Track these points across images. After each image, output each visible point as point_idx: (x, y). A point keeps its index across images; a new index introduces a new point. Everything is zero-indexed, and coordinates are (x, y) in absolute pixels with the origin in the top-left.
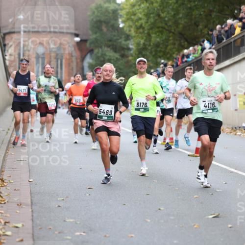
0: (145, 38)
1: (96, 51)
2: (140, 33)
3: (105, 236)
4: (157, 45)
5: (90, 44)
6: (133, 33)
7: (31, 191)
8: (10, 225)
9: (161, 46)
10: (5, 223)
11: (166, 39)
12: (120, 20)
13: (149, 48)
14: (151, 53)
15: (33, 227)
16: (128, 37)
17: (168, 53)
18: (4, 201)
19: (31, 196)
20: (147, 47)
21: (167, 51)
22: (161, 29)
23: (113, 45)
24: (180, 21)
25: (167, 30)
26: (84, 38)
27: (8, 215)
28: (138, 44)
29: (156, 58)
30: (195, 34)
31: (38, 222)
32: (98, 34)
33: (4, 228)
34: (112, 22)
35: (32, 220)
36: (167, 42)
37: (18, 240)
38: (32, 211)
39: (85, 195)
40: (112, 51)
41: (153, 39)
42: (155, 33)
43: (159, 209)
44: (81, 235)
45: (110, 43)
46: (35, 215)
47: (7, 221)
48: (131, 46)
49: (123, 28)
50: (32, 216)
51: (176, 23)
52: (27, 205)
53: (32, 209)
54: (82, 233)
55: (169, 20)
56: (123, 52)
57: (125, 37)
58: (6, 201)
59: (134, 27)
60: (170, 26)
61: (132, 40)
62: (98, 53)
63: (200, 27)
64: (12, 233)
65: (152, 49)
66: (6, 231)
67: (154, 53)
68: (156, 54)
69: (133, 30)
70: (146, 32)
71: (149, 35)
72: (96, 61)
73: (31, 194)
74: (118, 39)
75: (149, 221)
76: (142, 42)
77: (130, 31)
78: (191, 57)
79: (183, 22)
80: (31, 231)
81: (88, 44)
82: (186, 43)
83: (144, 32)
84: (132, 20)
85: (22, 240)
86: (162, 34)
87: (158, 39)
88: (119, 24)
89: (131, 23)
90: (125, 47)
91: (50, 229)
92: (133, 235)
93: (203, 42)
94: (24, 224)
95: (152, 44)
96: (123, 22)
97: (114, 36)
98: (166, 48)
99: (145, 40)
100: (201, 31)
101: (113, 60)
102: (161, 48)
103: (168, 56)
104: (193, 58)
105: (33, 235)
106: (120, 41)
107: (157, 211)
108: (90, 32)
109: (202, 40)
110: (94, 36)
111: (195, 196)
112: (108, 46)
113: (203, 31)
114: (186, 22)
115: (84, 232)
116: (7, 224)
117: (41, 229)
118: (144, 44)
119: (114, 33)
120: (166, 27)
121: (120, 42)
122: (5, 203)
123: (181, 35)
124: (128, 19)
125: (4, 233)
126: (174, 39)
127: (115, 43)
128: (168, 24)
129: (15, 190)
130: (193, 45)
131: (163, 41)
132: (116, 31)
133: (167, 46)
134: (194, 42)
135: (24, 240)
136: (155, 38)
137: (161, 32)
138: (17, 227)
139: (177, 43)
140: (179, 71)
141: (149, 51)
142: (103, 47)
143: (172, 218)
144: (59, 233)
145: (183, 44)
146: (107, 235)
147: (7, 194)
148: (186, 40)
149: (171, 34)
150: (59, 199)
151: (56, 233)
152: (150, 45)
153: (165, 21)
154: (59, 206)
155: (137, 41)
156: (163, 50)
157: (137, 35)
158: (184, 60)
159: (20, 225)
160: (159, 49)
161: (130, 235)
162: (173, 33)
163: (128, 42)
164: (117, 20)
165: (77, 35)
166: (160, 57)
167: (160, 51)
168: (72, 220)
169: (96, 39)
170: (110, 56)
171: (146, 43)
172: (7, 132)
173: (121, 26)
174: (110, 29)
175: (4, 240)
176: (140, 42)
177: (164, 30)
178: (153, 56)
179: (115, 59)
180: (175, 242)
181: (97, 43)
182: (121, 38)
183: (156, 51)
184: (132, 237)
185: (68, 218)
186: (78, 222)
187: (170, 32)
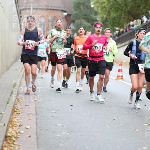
0: (107, 14)
1: (76, 21)
2: (104, 11)
3: (81, 135)
4: (114, 19)
5: (73, 17)
6: (99, 11)
7: (35, 106)
8: (23, 127)
9: (117, 19)
10: (20, 125)
11: (119, 15)
12: (92, 3)
13: (109, 20)
14: (110, 23)
15: (37, 128)
16: (96, 13)
17: (121, 23)
18: (19, 112)
19: (36, 109)
20: (108, 19)
21: (120, 22)
22: (116, 9)
23: (87, 18)
24: (128, 4)
25: (120, 9)
26: (70, 13)
27: (22, 121)
28: (102, 18)
29: (113, 27)
30: (138, 12)
31: (40, 125)
32: (78, 11)
33: (19, 129)
34: (87, 4)
35: (36, 124)
36: (120, 17)
37: (27, 136)
38: (36, 118)
39: (69, 109)
40: (86, 22)
41: (112, 15)
42: (113, 11)
43: (114, 119)
44: (66, 134)
45: (85, 17)
46: (38, 121)
47: (21, 124)
48: (98, 19)
49: (93, 8)
50: (36, 121)
51: (126, 5)
52: (33, 115)
53: (36, 117)
54: (67, 133)
55: (122, 3)
56: (93, 22)
57: (94, 13)
58: (20, 112)
59: (100, 7)
60: (122, 7)
61: (99, 15)
62: (78, 22)
63: (141, 8)
64: (24, 132)
65: (111, 21)
66: (21, 130)
67: (112, 24)
68: (113, 24)
69: (99, 9)
70: (108, 10)
71: (109, 12)
72: (76, 27)
73: (36, 108)
74: (90, 15)
75: (108, 126)
76: (105, 16)
77: (98, 9)
78: (135, 26)
79: (130, 5)
80: (35, 131)
81: (71, 17)
82: (132, 18)
83: (106, 10)
84: (99, 3)
85: (30, 137)
86: (117, 12)
87: (115, 15)
88: (91, 5)
89: (98, 5)
90: (94, 19)
91: (47, 129)
92: (98, 135)
93: (143, 17)
94: (31, 126)
95: (111, 18)
96: (94, 4)
97: (88, 12)
98: (119, 20)
99: (107, 16)
100: (142, 10)
101: (87, 27)
102: (117, 20)
103: (121, 25)
104: (136, 27)
105: (37, 133)
106: (91, 15)
107: (112, 120)
108: (73, 10)
109: (142, 16)
110: (75, 12)
111: (136, 112)
112: (84, 19)
113: (143, 10)
114: (132, 5)
115: (68, 132)
116: (21, 126)
117: (41, 129)
118: (106, 18)
119: (88, 11)
120: (120, 7)
121: (92, 17)
122: (20, 113)
123: (129, 12)
124: (96, 2)
125: (19, 131)
126: (125, 15)
127: (88, 17)
128: (121, 6)
129: (26, 105)
130: (137, 19)
131: (118, 16)
132: (89, 10)
133: (120, 19)
134: (137, 17)
135: (31, 136)
136: (113, 15)
137: (117, 11)
138: (27, 128)
139: (126, 17)
140: (127, 35)
141: (109, 22)
142: (81, 19)
143: (122, 125)
144: (53, 132)
145: (130, 18)
146: (82, 135)
147: (21, 108)
148: (132, 16)
149: (123, 12)
150: (53, 112)
151: (51, 132)
152: (110, 19)
153: (119, 4)
154: (53, 116)
155: (102, 16)
156: (118, 22)
157: (102, 12)
158: (131, 28)
159: (29, 127)
160: (115, 21)
161: (96, 135)
162: (124, 11)
163: (96, 16)
164: (90, 2)
165: (65, 12)
166: (116, 26)
167: (116, 22)
168: (61, 125)
169: (77, 14)
170: (85, 25)
171: (108, 17)
172: (21, 70)
173: (92, 6)
174: (86, 8)
175: (19, 136)
176: (104, 16)
177: (119, 10)
178: (112, 25)
179: (88, 26)
180: (124, 139)
181: (77, 17)
182: (92, 14)
183: (113, 22)
184: (97, 136)
185: (58, 124)
186: (64, 126)
187: (122, 10)
